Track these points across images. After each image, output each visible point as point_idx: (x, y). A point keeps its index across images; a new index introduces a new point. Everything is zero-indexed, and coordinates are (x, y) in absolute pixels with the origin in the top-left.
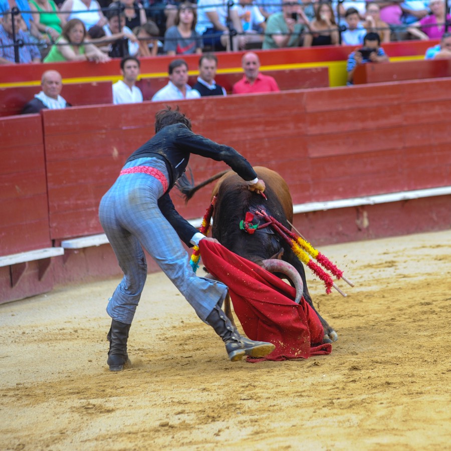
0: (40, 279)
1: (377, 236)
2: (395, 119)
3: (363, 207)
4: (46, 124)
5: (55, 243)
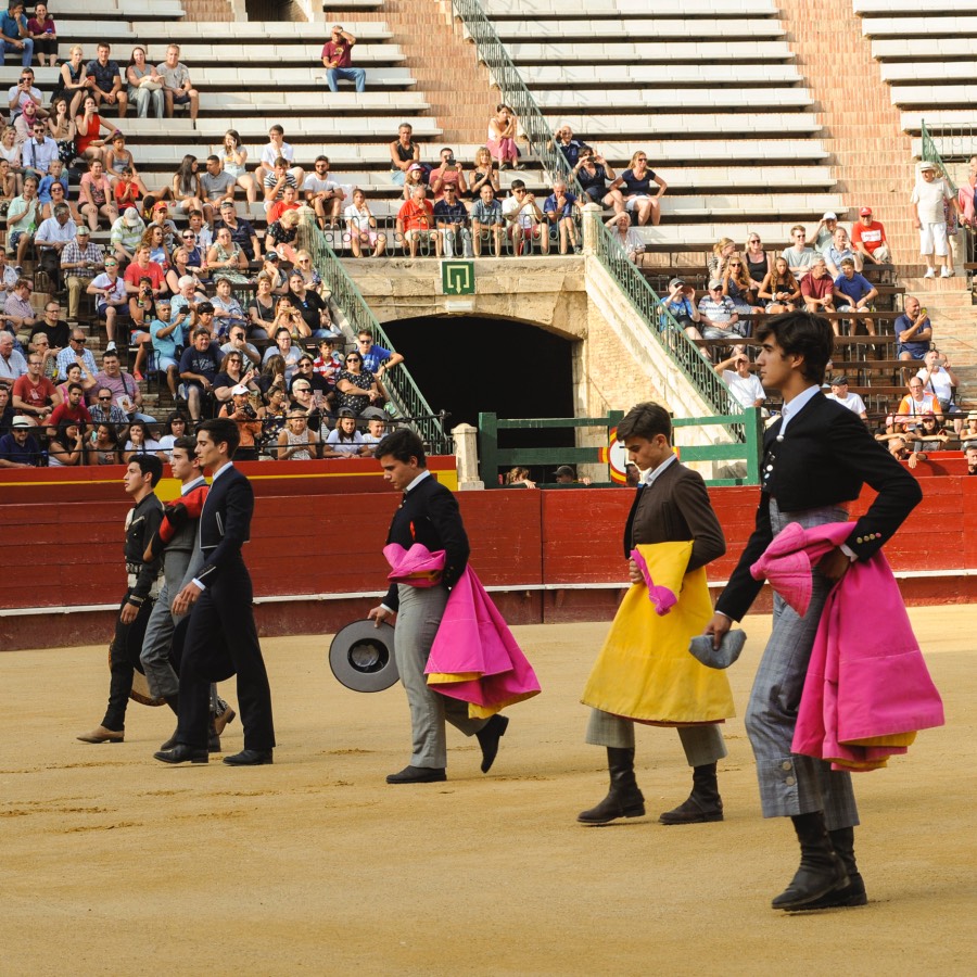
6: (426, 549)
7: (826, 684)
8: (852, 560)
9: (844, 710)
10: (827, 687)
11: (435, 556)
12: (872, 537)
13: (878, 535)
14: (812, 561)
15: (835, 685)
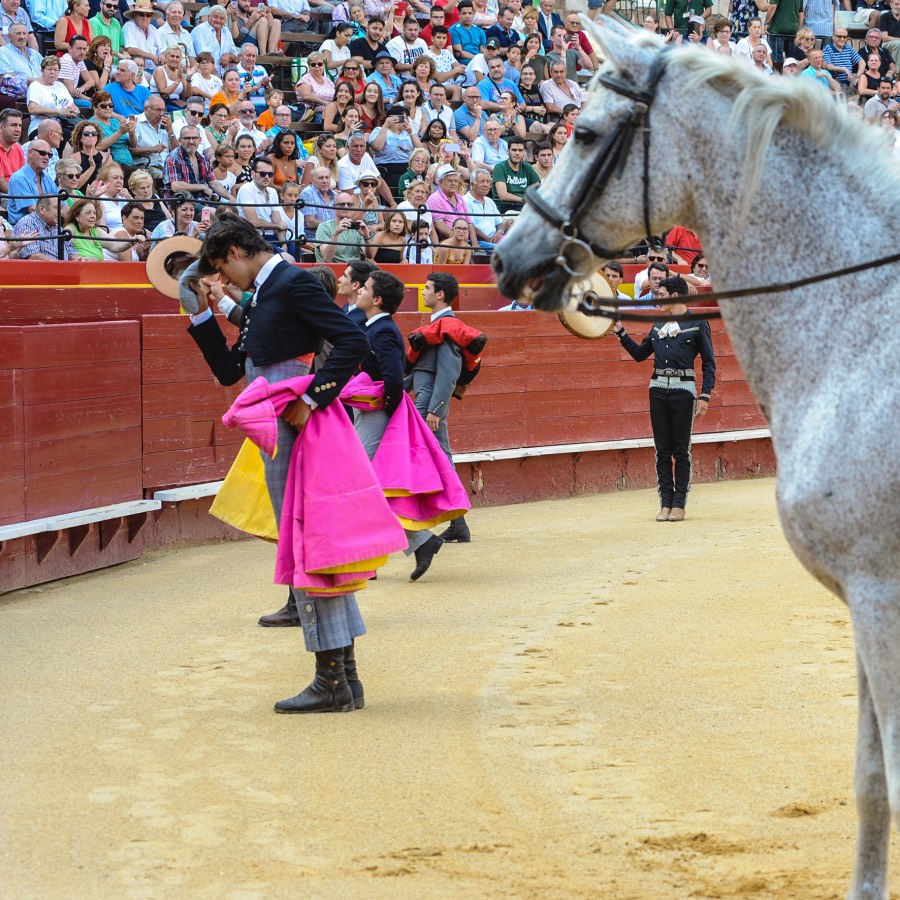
0: (130, 541)
1: (492, 503)
2: (516, 357)
3: (479, 463)
4: (145, 335)
5: (148, 493)
6: (369, 377)
7: (295, 522)
8: (313, 408)
9: (310, 543)
10: (296, 524)
11: (376, 385)
12: (328, 386)
13: (334, 384)
14: (276, 409)
15: (301, 522)
